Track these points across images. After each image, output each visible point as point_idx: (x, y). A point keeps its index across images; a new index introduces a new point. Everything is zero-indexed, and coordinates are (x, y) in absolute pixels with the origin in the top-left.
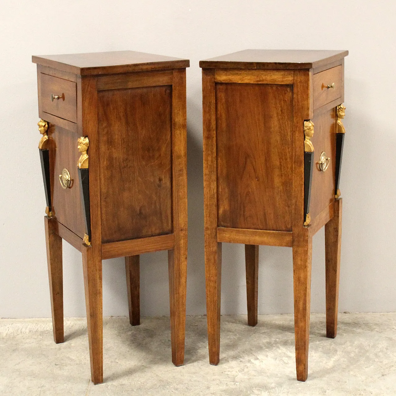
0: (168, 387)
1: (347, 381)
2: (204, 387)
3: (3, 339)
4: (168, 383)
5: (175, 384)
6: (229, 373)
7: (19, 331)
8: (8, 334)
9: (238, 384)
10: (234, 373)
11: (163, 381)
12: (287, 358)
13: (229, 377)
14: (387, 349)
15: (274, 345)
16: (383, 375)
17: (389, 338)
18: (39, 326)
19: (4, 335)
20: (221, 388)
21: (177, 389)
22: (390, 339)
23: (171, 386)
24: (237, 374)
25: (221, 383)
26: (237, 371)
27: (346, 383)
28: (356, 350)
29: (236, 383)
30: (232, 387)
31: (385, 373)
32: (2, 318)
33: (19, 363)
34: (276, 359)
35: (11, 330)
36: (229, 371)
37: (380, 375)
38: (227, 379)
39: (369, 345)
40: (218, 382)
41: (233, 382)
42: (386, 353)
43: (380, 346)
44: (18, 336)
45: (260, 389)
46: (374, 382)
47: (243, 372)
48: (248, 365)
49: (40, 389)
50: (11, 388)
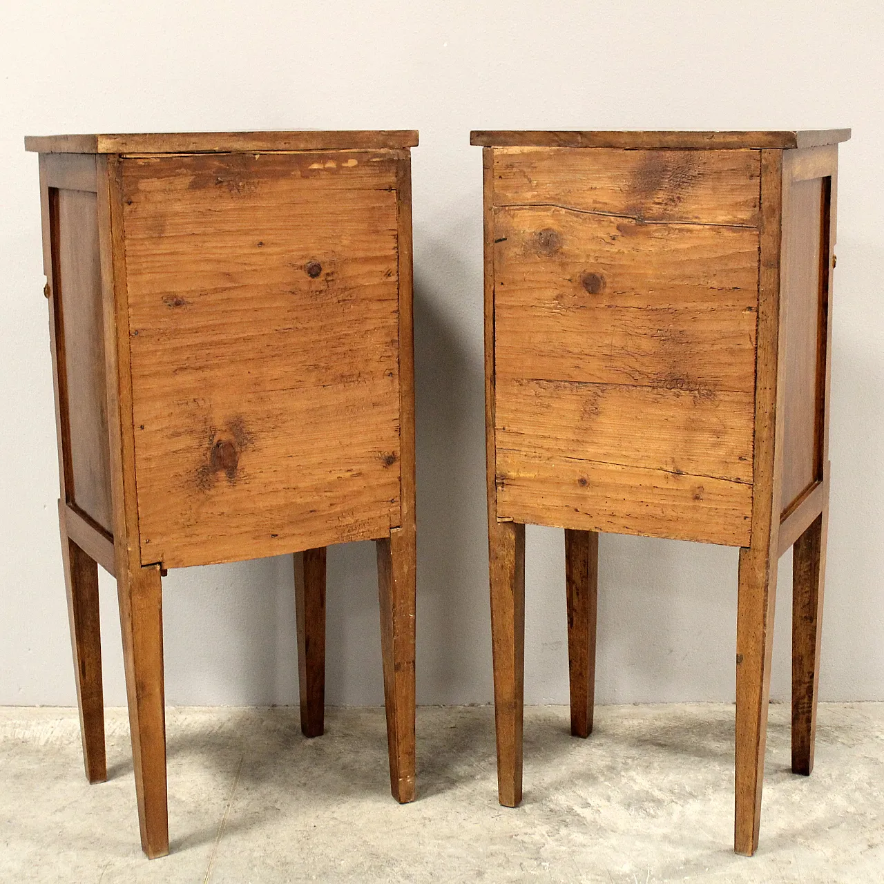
0: (388, 869)
1: (793, 860)
2: (472, 873)
3: (38, 751)
4: (391, 862)
5: (404, 865)
6: (526, 839)
7: (74, 735)
8: (50, 742)
9: (547, 864)
10: (537, 837)
11: (378, 857)
12: (652, 804)
13: (526, 848)
14: (870, 784)
15: (623, 773)
16: (871, 846)
17: (872, 760)
18: (118, 723)
19: (42, 743)
20: (508, 874)
21: (408, 877)
22: (875, 762)
23: (396, 869)
24: (543, 841)
25: (508, 861)
26: (544, 833)
27: (791, 866)
28: (803, 787)
29: (543, 864)
30: (534, 873)
31: (875, 841)
32: (43, 706)
33: (64, 807)
34: (629, 805)
35: (57, 733)
36: (526, 834)
37: (865, 847)
38: (522, 854)
39: (830, 775)
40: (501, 859)
41: (536, 859)
42: (870, 794)
43: (855, 778)
44: (70, 746)
45: (597, 877)
46: (854, 863)
47: (557, 836)
48: (568, 820)
49: (101, 871)
50: (37, 868)
